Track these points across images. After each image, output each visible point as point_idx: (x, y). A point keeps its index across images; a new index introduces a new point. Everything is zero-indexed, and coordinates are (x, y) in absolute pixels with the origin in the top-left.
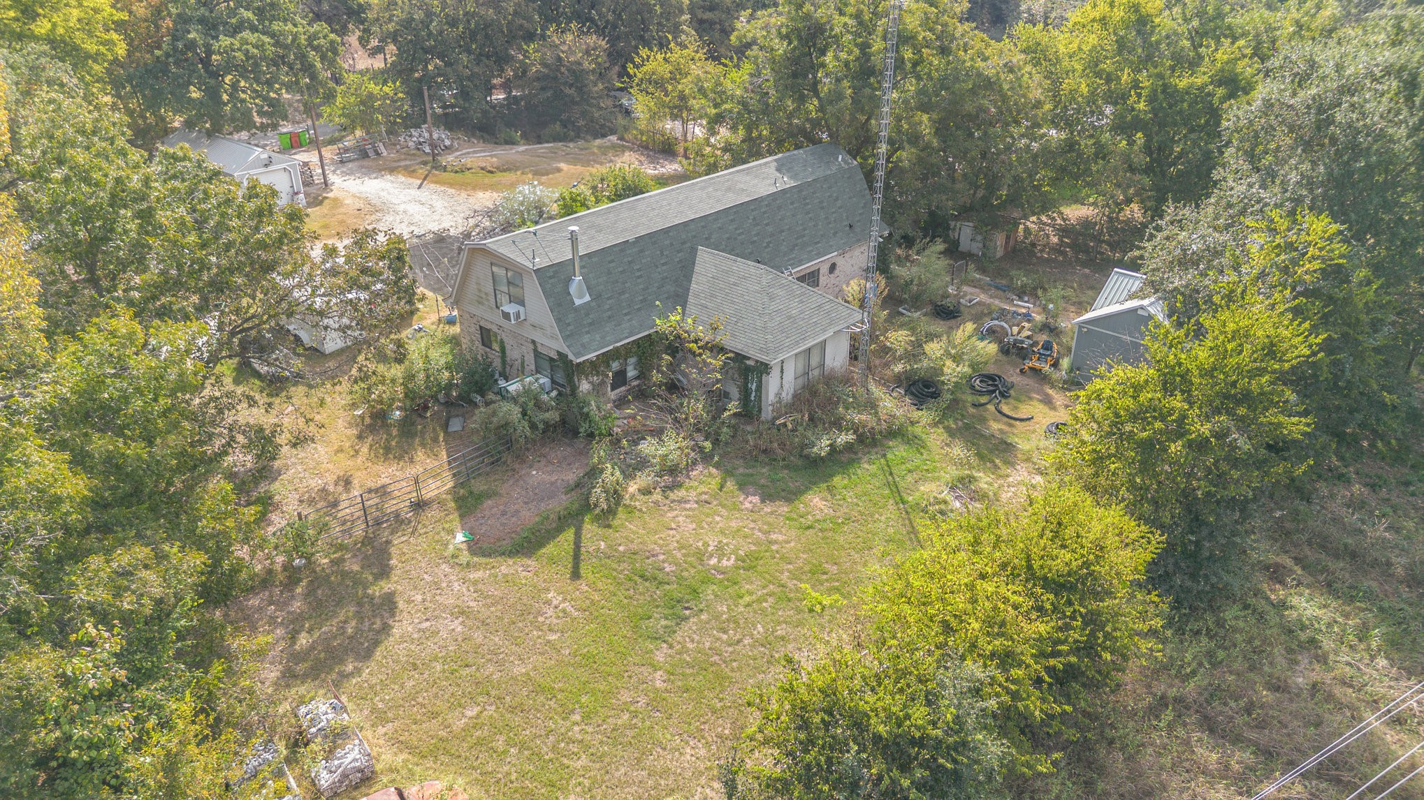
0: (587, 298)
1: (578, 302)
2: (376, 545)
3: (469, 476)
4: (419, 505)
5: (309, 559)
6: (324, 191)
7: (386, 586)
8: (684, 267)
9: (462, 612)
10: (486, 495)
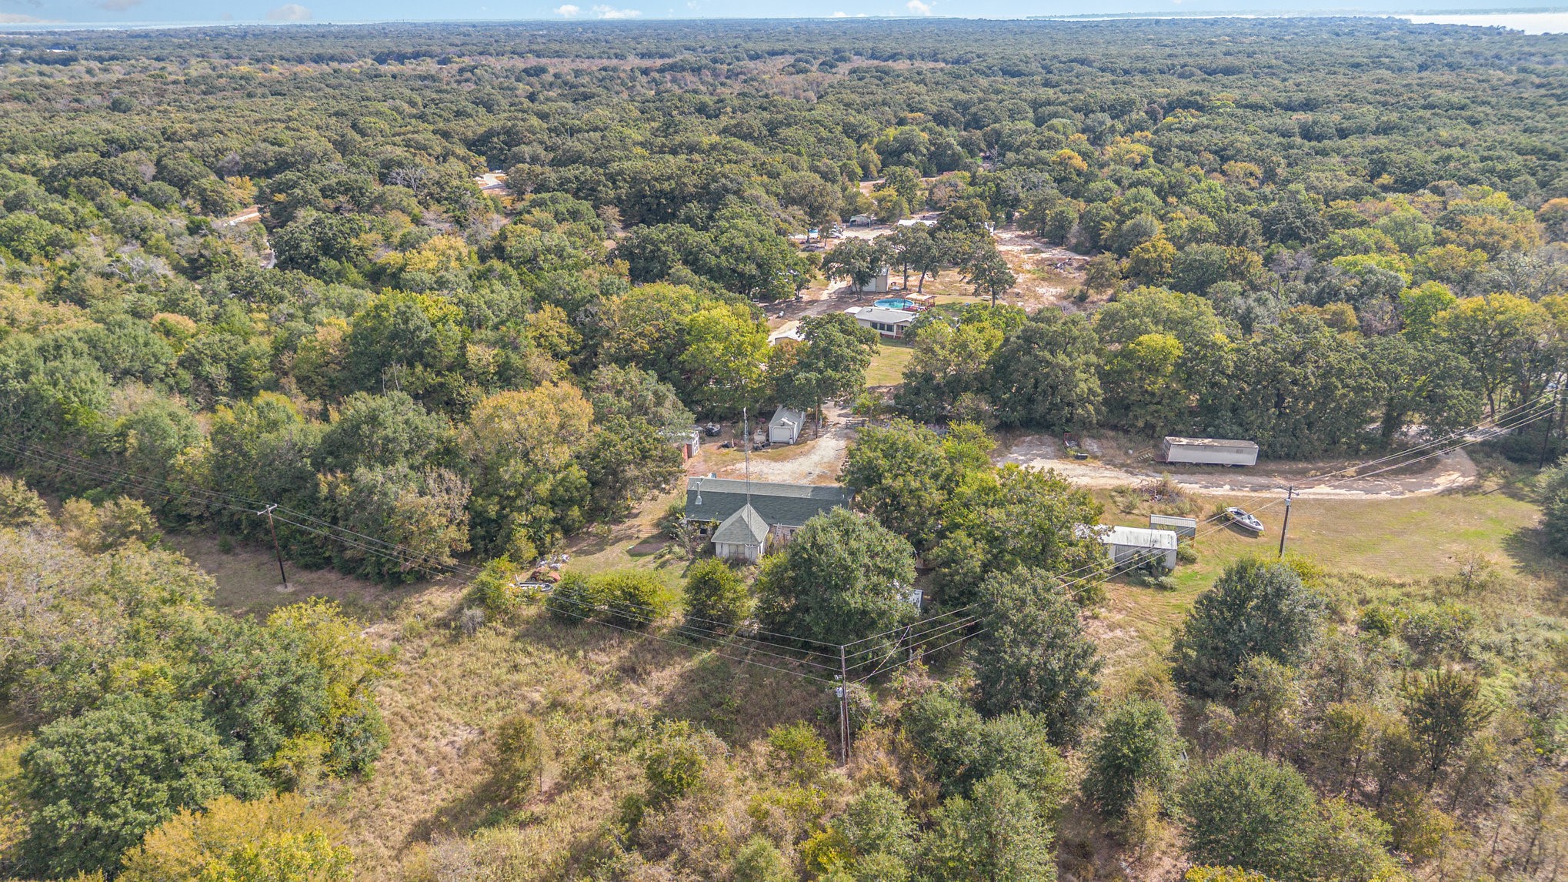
0: (701, 503)
1: (696, 503)
2: (621, 540)
3: (653, 537)
4: (638, 537)
5: (607, 536)
6: (812, 440)
7: (607, 547)
8: (740, 507)
9: (607, 559)
10: (648, 542)
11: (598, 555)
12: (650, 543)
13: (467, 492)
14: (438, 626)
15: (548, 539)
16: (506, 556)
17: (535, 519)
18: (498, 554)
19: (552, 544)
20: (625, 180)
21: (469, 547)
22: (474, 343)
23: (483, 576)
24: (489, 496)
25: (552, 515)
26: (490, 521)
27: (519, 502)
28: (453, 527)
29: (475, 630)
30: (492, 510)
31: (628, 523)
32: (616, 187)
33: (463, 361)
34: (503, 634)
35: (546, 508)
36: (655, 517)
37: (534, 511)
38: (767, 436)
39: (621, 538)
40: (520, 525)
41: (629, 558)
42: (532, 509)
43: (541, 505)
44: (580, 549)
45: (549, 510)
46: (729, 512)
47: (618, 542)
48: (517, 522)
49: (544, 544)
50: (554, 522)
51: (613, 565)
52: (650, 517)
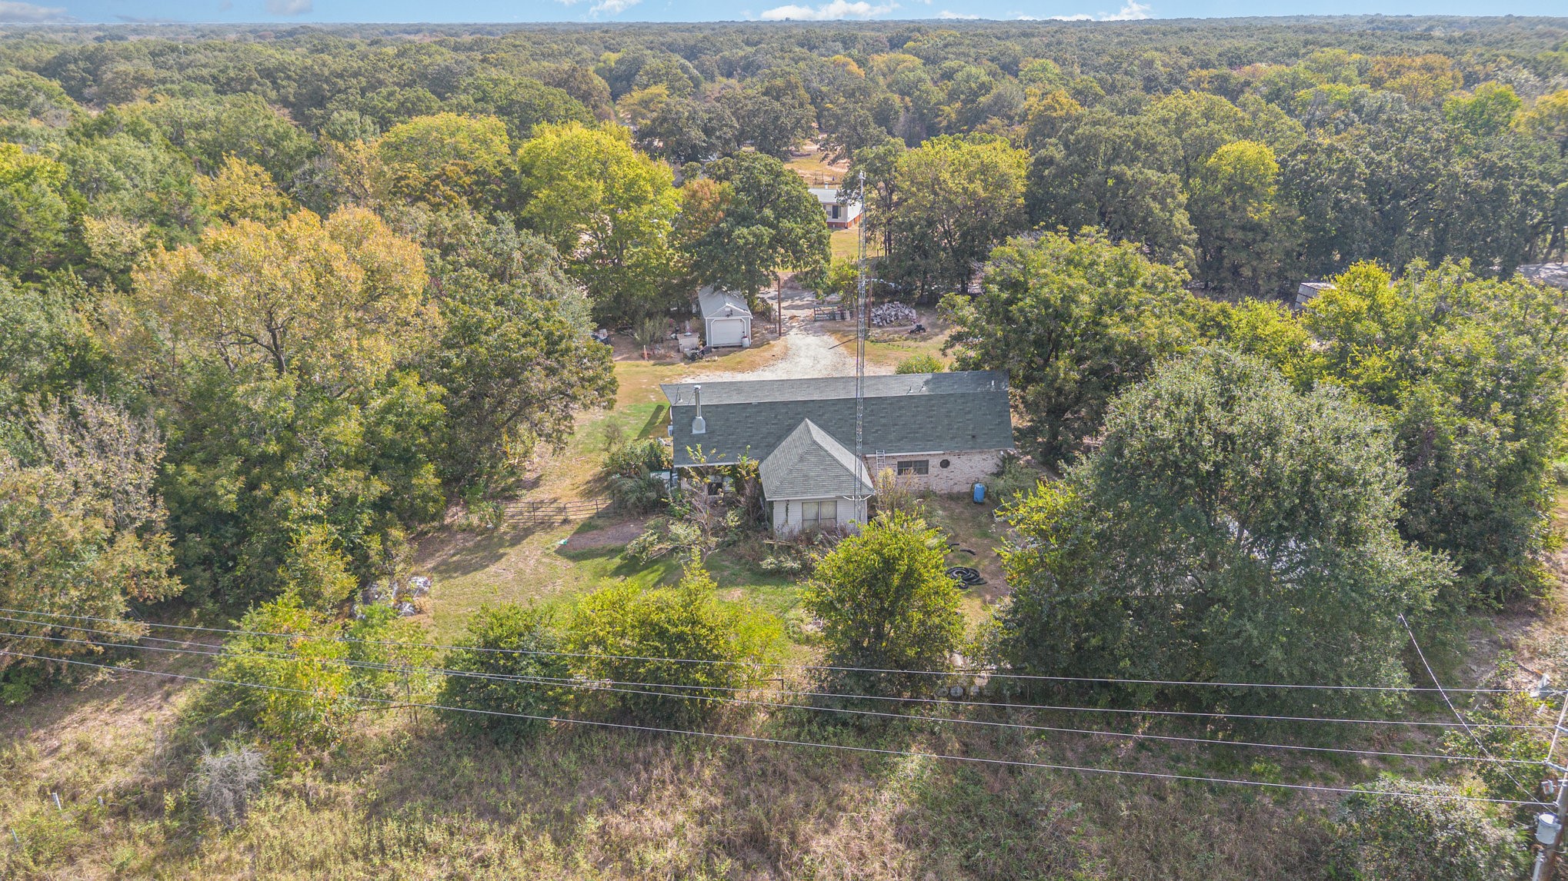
0: (704, 431)
1: (695, 432)
2: (528, 532)
3: (600, 515)
4: (566, 521)
5: (496, 527)
6: (775, 339)
7: (508, 550)
8: (790, 429)
9: (520, 572)
10: (596, 527)
11: (492, 569)
12: (602, 529)
13: (153, 450)
14: (123, 814)
15: (375, 544)
17: (336, 499)
18: (266, 592)
19: (387, 555)
20: (289, 78)
21: (176, 586)
22: (99, 216)
23: (240, 652)
24: (212, 461)
25: (379, 487)
26: (222, 518)
27: (292, 467)
28: (128, 540)
29: (240, 807)
30: (228, 491)
31: (528, 497)
32: (276, 86)
33: (79, 250)
34: (328, 803)
35: (361, 474)
36: (580, 479)
37: (334, 483)
38: (702, 336)
39: (529, 528)
40: (304, 518)
41: (571, 564)
42: (327, 480)
43: (348, 468)
44: (444, 563)
45: (367, 478)
46: (771, 440)
47: (527, 536)
48: (295, 512)
49: (367, 557)
50: (382, 505)
51: (540, 583)
52: (568, 481)
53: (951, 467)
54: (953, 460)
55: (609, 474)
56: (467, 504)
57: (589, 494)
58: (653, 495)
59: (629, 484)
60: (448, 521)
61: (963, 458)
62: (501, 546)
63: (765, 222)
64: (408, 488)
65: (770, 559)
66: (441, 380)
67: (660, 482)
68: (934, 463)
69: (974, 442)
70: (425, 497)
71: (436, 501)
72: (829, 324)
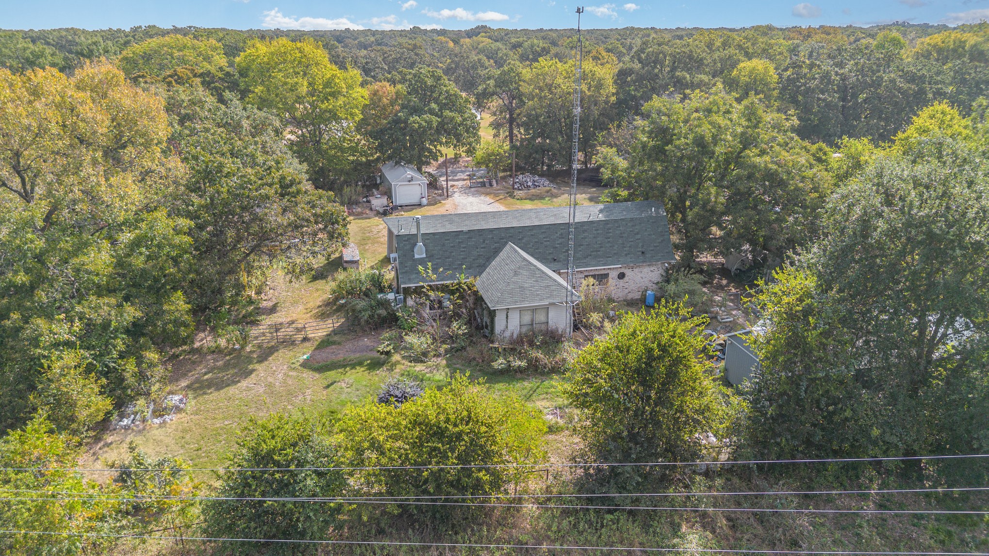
0: (424, 256)
1: (417, 256)
2: (272, 350)
3: (335, 332)
4: (305, 339)
5: (243, 347)
6: (444, 199)
7: (257, 366)
8: (496, 252)
9: (270, 385)
10: (334, 343)
11: (244, 384)
12: (339, 344)
15: (130, 367)
16: (39, 421)
17: (89, 325)
19: (142, 376)
27: (42, 296)
31: (267, 321)
35: (113, 301)
36: (311, 305)
37: (87, 310)
38: (390, 197)
39: (273, 347)
40: (56, 345)
41: (317, 375)
42: (78, 308)
43: (99, 295)
44: (197, 381)
45: (120, 305)
46: (481, 261)
47: (271, 353)
48: (46, 340)
49: (123, 380)
50: (135, 330)
51: (290, 393)
52: (301, 307)
53: (626, 279)
54: (628, 272)
55: (337, 299)
56: (213, 329)
57: (322, 316)
58: (383, 312)
59: (361, 304)
60: (197, 345)
61: (636, 270)
62: (251, 362)
63: (432, 112)
64: (160, 313)
65: (501, 360)
66: (189, 215)
67: (388, 302)
68: (613, 275)
69: (643, 256)
70: (177, 323)
71: (186, 326)
72: (482, 189)
